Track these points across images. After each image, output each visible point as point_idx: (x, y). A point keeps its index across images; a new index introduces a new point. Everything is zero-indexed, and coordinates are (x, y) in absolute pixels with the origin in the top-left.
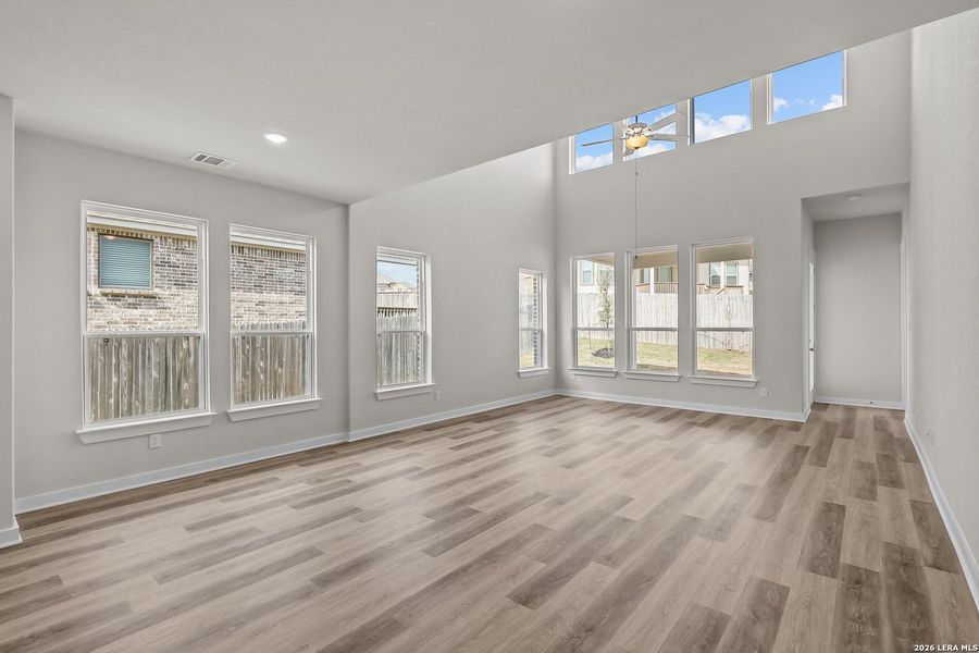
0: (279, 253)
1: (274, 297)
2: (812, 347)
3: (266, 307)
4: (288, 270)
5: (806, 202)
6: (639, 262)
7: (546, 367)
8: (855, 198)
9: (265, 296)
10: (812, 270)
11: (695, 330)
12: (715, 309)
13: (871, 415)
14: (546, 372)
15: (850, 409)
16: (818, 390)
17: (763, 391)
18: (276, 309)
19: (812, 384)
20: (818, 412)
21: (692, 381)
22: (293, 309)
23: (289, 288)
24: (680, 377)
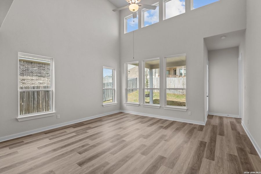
0: (32, 62)
1: (29, 78)
2: (207, 95)
3: (26, 81)
4: (35, 69)
5: (205, 39)
6: (152, 67)
7: (116, 102)
8: (223, 38)
9: (25, 77)
10: (207, 67)
11: (166, 89)
12: (179, 82)
13: (229, 120)
14: (116, 104)
15: (221, 118)
16: (210, 110)
17: (189, 113)
18: (30, 82)
19: (207, 108)
20: (210, 120)
21: (165, 108)
22: (37, 82)
23: (35, 75)
24: (160, 106)
